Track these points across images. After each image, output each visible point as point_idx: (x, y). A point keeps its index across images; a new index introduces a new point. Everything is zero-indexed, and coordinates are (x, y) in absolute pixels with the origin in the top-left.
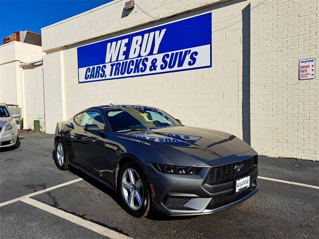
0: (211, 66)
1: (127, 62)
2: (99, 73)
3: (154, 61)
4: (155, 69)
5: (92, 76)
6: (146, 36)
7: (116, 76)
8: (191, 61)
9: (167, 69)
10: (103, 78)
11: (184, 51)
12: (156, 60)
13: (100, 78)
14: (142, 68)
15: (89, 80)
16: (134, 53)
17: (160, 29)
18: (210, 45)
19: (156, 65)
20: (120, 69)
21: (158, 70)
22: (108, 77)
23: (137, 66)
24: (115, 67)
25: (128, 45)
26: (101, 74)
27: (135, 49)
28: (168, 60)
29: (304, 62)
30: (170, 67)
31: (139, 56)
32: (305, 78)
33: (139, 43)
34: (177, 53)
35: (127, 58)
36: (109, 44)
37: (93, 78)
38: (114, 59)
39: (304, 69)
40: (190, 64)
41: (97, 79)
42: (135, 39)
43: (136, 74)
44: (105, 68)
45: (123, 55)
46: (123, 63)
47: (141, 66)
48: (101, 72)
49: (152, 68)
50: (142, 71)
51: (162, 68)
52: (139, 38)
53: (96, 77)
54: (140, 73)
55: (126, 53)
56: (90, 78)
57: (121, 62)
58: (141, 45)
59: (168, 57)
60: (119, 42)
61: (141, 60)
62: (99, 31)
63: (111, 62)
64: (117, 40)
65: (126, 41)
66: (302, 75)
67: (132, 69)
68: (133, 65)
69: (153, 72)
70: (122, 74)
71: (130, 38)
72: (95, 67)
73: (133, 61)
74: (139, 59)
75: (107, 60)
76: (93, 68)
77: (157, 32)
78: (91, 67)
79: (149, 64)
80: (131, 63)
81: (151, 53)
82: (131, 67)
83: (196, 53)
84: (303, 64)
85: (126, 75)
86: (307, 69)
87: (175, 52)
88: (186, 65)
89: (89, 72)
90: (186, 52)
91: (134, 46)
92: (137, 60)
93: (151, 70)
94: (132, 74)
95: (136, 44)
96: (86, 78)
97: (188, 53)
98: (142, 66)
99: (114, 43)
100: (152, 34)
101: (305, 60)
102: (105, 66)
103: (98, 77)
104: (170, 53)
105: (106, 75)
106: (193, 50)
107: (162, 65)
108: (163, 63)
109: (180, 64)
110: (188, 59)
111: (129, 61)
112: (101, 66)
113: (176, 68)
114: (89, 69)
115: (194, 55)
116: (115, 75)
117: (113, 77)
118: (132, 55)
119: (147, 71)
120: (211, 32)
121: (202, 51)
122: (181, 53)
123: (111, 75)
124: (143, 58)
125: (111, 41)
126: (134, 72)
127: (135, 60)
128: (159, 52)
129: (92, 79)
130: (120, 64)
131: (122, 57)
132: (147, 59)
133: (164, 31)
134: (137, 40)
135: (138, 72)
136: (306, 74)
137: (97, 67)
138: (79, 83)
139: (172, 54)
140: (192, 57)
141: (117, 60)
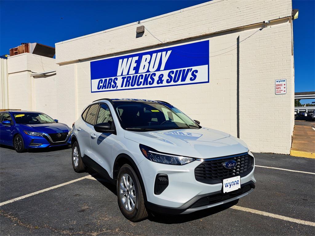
0: (208, 82)
1: (136, 76)
2: (111, 84)
3: (161, 76)
4: (162, 83)
5: (104, 86)
6: (154, 55)
7: (127, 88)
8: (192, 78)
9: (172, 83)
10: (115, 89)
11: (186, 69)
12: (162, 75)
13: (112, 89)
14: (150, 82)
15: (101, 90)
16: (144, 69)
17: (166, 50)
18: (207, 65)
19: (163, 79)
20: (131, 81)
21: (165, 83)
22: (119, 88)
23: (146, 79)
24: (125, 80)
25: (138, 62)
26: (113, 85)
27: (145, 65)
28: (173, 76)
29: (279, 82)
30: (175, 81)
31: (148, 71)
32: (279, 93)
33: (148, 60)
34: (180, 71)
35: (137, 72)
36: (121, 61)
37: (105, 88)
38: (125, 73)
39: (279, 87)
40: (191, 79)
41: (109, 89)
42: (144, 57)
43: (145, 86)
44: (117, 80)
45: (134, 70)
46: (134, 76)
47: (149, 80)
48: (112, 83)
49: (159, 82)
50: (150, 84)
51: (168, 82)
52: (148, 56)
53: (108, 88)
54: (149, 86)
55: (137, 69)
56: (102, 88)
57: (132, 76)
58: (149, 63)
59: (173, 73)
60: (130, 59)
61: (149, 75)
62: (112, 49)
63: (122, 75)
64: (128, 57)
65: (137, 58)
66: (277, 91)
67: (141, 82)
68: (142, 78)
69: (160, 85)
70: (132, 85)
71: (140, 56)
72: (107, 79)
73: (142, 76)
74: (148, 73)
75: (119, 73)
76: (106, 80)
77: (164, 53)
78: (103, 79)
79: (156, 78)
80: (141, 77)
81: (158, 69)
82: (140, 80)
83: (196, 71)
84: (278, 83)
85: (136, 86)
86: (281, 87)
87: (179, 69)
88: (188, 80)
89: (102, 83)
90: (188, 70)
91: (143, 63)
92: (146, 75)
93: (158, 83)
94: (141, 86)
95: (146, 61)
96: (98, 88)
97: (190, 71)
98: (151, 80)
99: (125, 60)
100: (159, 54)
101: (279, 80)
102: (117, 79)
103: (110, 88)
104: (175, 70)
105: (117, 86)
106: (194, 68)
107: (167, 80)
108: (168, 78)
109: (184, 79)
110: (190, 75)
111: (138, 75)
112: (113, 78)
113: (179, 82)
114: (102, 80)
115: (195, 72)
116: (126, 86)
117: (124, 88)
118: (141, 70)
119: (155, 84)
120: (209, 57)
121: (202, 70)
122: (184, 70)
123: (122, 86)
124: (151, 73)
125: (123, 58)
126: (144, 85)
127: (144, 75)
128: (165, 69)
129: (104, 90)
130: (130, 77)
131: (132, 72)
132: (155, 75)
133: (169, 52)
134: (146, 59)
135: (147, 84)
136: (280, 91)
137: (109, 79)
138: (92, 92)
139: (177, 71)
140: (193, 74)
141: (128, 74)
